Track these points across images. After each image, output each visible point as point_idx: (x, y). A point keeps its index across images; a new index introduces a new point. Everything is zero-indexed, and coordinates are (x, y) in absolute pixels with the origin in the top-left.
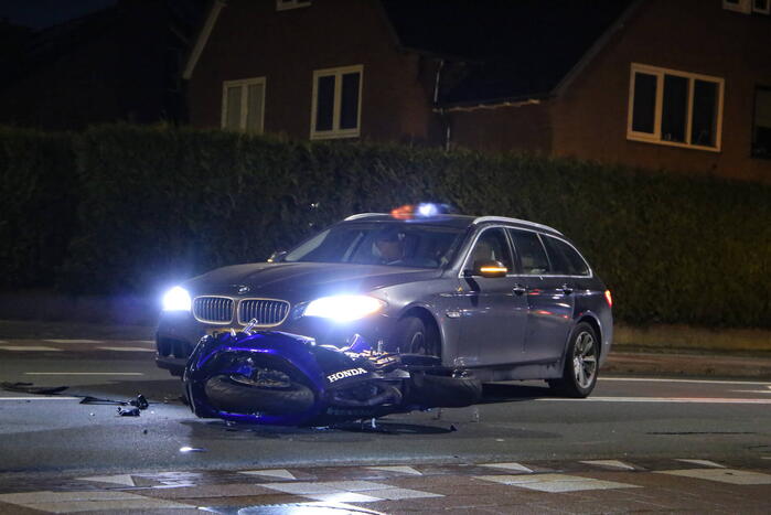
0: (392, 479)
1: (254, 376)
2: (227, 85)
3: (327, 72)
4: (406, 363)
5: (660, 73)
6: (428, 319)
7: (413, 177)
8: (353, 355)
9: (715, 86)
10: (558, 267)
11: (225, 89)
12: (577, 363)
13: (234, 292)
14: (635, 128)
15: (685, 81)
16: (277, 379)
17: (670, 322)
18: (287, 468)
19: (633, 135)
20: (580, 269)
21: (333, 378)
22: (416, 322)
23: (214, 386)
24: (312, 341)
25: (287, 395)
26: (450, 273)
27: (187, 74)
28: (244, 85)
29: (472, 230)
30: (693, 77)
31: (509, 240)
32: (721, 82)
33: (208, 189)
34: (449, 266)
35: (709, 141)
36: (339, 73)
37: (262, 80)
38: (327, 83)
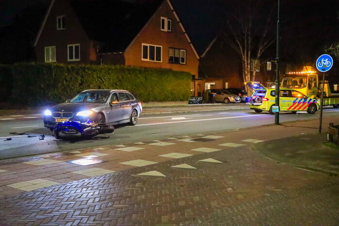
0: (100, 151)
1: (68, 131)
2: (46, 48)
3: (71, 45)
4: (99, 125)
5: (148, 45)
6: (102, 114)
7: (94, 73)
8: (88, 124)
9: (160, 48)
10: (128, 99)
11: (45, 49)
12: (133, 118)
13: (61, 111)
14: (144, 58)
15: (154, 47)
16: (73, 131)
17: (153, 101)
18: (79, 151)
19: (143, 59)
20: (133, 98)
21: (85, 130)
22: (100, 115)
23: (61, 134)
24: (79, 122)
25: (76, 135)
26: (106, 104)
27: (35, 45)
28: (50, 48)
29: (110, 94)
30: (155, 46)
31: (118, 95)
32: (161, 46)
33: (45, 77)
34: (106, 102)
35: (160, 60)
36: (74, 46)
37: (55, 47)
38: (71, 48)
